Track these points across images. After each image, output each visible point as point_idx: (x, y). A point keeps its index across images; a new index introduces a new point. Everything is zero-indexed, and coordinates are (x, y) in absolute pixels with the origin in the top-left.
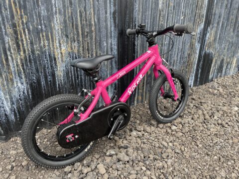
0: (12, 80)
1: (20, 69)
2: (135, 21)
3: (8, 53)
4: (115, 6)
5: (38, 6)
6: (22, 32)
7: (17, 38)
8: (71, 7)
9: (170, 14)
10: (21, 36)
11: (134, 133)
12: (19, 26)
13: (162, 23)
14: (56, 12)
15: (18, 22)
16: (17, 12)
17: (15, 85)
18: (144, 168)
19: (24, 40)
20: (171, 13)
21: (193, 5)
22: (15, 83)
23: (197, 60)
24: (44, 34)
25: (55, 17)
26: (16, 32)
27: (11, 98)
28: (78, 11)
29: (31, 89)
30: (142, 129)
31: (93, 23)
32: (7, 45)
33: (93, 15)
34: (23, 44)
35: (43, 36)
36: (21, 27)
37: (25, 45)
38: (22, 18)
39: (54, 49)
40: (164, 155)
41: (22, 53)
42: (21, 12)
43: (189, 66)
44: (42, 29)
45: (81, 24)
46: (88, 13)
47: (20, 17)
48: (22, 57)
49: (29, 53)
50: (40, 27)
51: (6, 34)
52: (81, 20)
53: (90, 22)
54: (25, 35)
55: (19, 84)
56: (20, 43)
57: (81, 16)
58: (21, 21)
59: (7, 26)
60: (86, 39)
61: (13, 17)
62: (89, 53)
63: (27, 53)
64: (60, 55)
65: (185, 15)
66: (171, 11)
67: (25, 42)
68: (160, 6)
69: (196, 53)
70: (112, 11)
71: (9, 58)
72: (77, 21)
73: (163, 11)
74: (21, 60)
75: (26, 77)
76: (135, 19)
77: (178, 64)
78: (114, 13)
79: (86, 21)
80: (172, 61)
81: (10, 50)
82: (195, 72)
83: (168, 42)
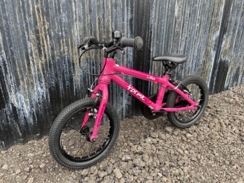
0: (32, 84)
1: (41, 74)
2: (151, 28)
3: (30, 58)
4: (132, 13)
5: (60, 13)
6: (44, 38)
7: (39, 44)
8: (90, 14)
9: (185, 22)
10: (43, 42)
11: (149, 140)
12: (41, 32)
13: (178, 30)
14: (76, 19)
15: (41, 28)
16: (40, 19)
17: (35, 89)
18: (160, 175)
19: (46, 45)
20: (187, 21)
21: (209, 12)
22: (35, 87)
23: (212, 68)
24: (64, 40)
25: (75, 24)
26: (38, 38)
27: (31, 102)
28: (97, 18)
29: (50, 93)
30: (157, 136)
31: (111, 30)
32: (29, 51)
33: (110, 22)
34: (44, 50)
35: (63, 42)
36: (43, 33)
37: (46, 51)
38: (44, 25)
39: (73, 54)
40: (180, 163)
41: (43, 58)
42: (44, 19)
43: (204, 73)
44: (62, 36)
45: (99, 30)
46: (106, 20)
47: (42, 24)
48: (43, 62)
49: (49, 59)
50: (61, 33)
51: (29, 40)
52: (99, 27)
53: (108, 29)
54: (47, 41)
55: (39, 89)
56: (42, 48)
57: (99, 23)
58: (43, 28)
59: (30, 32)
61: (36, 23)
63: (48, 58)
64: (78, 60)
65: (201, 22)
66: (187, 18)
67: (46, 48)
68: (176, 13)
69: (212, 61)
70: (129, 18)
71: (31, 62)
72: (95, 28)
73: (178, 18)
74: (42, 64)
75: (46, 81)
76: (151, 26)
77: (193, 71)
78: (131, 20)
79: (104, 28)
80: (187, 68)
81: (32, 55)
82: (210, 80)
83: (183, 50)
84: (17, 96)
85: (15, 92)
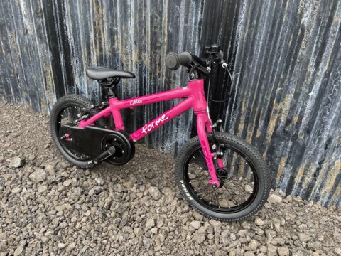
3: (91, 48)
6: (102, 31)
7: (95, 36)
8: (145, 10)
10: (100, 35)
12: (98, 25)
13: (303, 53)
14: (130, 14)
15: (99, 21)
16: (99, 11)
19: (103, 38)
20: (333, 38)
25: (129, 19)
26: (95, 30)
31: (166, 32)
32: (91, 41)
33: (167, 22)
34: (100, 43)
35: (117, 38)
36: (101, 26)
37: (103, 44)
38: (102, 17)
39: (123, 53)
41: (98, 50)
44: (117, 32)
48: (98, 55)
50: (115, 28)
51: (91, 30)
56: (97, 41)
57: (152, 22)
58: (101, 20)
60: (157, 51)
62: (160, 70)
63: (103, 52)
64: (130, 62)
66: (334, 32)
67: (103, 41)
68: (305, 21)
73: (308, 30)
74: (97, 57)
76: (238, 37)
79: (161, 28)
83: (315, 95)
84: (80, 80)
85: (80, 76)
